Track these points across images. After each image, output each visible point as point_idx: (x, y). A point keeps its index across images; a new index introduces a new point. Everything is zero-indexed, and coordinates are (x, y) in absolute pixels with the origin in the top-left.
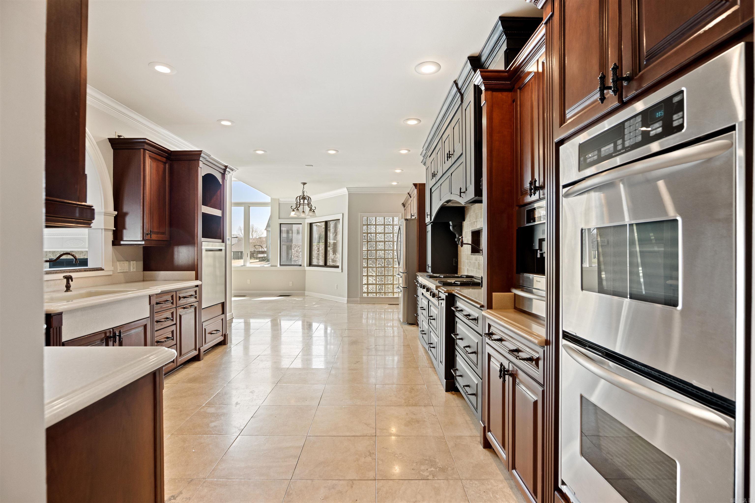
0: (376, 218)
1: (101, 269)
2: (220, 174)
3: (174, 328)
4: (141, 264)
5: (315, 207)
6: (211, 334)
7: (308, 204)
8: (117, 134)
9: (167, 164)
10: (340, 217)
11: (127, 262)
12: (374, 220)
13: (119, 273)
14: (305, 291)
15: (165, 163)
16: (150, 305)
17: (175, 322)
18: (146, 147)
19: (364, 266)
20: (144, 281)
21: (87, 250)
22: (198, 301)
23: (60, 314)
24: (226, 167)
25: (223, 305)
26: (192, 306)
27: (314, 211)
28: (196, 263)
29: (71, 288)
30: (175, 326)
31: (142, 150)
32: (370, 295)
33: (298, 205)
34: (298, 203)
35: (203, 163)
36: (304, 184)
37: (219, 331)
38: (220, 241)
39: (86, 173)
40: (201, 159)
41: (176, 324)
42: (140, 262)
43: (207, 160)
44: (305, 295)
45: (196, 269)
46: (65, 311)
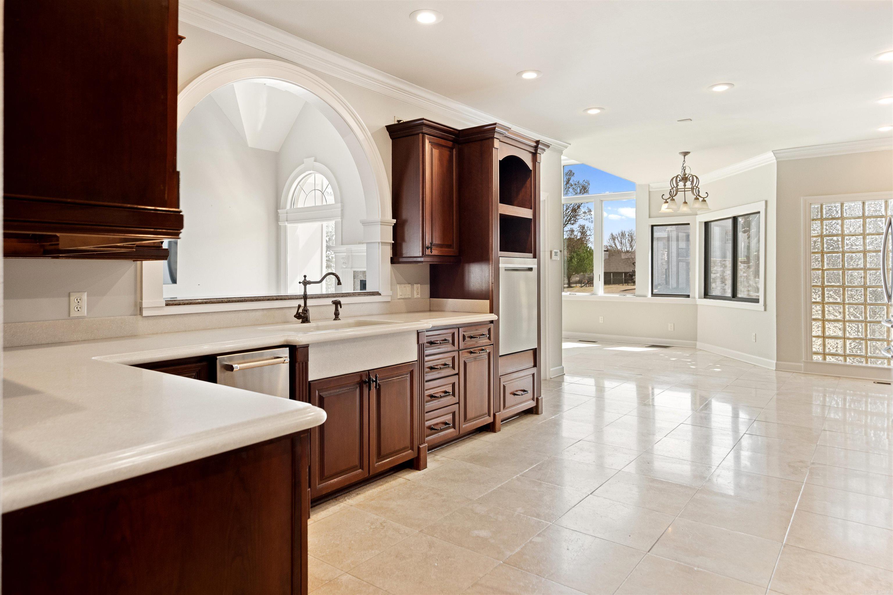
0: (842, 205)
1: (378, 294)
2: (530, 155)
3: (455, 379)
4: (427, 288)
5: (707, 193)
6: (515, 394)
7: (692, 189)
8: (397, 119)
9: (454, 150)
10: (760, 207)
11: (410, 285)
12: (839, 209)
13: (399, 299)
14: (696, 340)
15: (451, 149)
16: (418, 344)
17: (456, 371)
18: (425, 130)
19: (813, 300)
20: (430, 311)
21: (365, 270)
22: (493, 344)
23: (306, 347)
24: (538, 142)
25: (535, 353)
26: (483, 350)
27: (705, 201)
28: (490, 289)
29: (340, 316)
30: (457, 376)
31: (421, 135)
32: (830, 359)
33: (675, 192)
34: (674, 189)
35: (500, 141)
36: (686, 154)
37: (526, 391)
38: (531, 255)
39: (178, 169)
40: (496, 135)
41: (458, 374)
42: (425, 285)
43: (505, 136)
44: (697, 347)
45: (491, 298)
46: (313, 344)
